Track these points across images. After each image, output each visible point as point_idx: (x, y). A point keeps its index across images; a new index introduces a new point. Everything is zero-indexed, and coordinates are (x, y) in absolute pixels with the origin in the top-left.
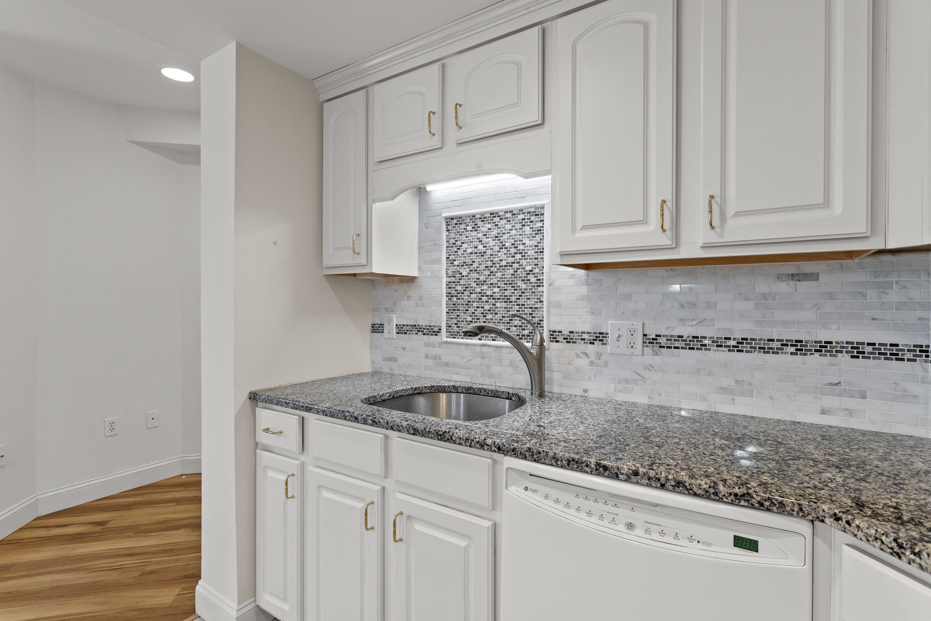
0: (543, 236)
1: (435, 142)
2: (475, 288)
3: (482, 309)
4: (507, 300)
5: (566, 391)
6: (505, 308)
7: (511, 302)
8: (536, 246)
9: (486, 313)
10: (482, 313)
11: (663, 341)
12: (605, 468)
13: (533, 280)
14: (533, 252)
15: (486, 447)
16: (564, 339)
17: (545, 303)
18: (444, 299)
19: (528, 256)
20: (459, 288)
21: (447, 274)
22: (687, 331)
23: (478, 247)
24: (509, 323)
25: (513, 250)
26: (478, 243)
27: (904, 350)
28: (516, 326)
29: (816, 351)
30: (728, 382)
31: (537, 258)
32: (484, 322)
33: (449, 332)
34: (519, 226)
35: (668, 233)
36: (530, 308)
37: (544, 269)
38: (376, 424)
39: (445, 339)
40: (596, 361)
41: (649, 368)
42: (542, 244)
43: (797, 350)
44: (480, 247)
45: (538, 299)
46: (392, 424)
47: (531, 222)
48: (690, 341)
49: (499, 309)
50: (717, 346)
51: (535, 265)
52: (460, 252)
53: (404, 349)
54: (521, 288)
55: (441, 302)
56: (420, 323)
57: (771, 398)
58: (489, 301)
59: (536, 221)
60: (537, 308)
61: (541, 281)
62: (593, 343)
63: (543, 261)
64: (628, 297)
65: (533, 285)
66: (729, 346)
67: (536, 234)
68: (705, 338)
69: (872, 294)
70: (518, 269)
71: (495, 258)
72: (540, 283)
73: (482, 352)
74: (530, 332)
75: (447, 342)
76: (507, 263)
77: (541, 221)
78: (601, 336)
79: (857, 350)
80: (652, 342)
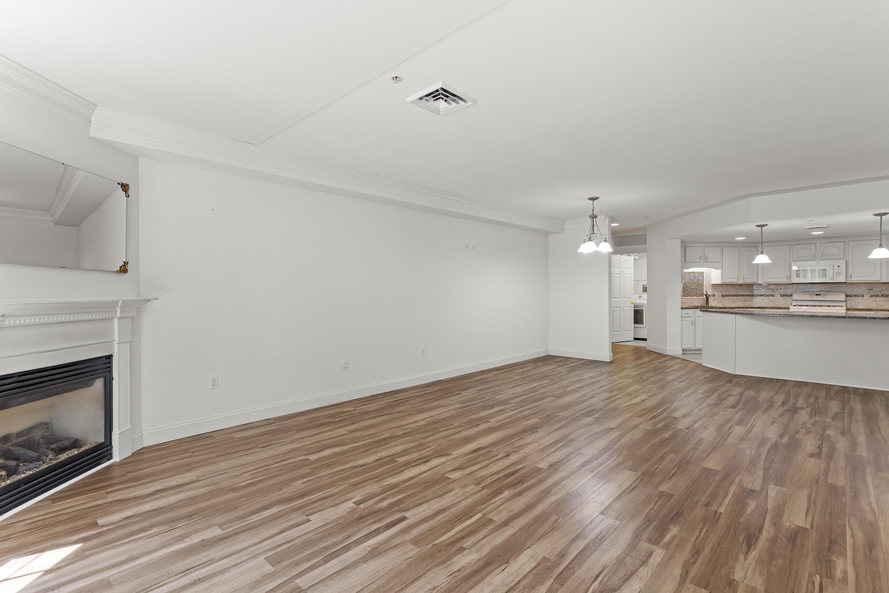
2: (689, 286)
7: (697, 289)
8: (702, 279)
10: (690, 292)
16: (710, 296)
18: (682, 289)
19: (700, 281)
20: (686, 287)
21: (682, 284)
22: (727, 294)
25: (698, 280)
34: (699, 275)
35: (738, 280)
40: (713, 299)
41: (722, 300)
44: (691, 278)
47: (701, 275)
49: (694, 291)
52: (685, 279)
57: (738, 303)
58: (692, 289)
60: (702, 291)
63: (704, 283)
64: (719, 288)
67: (702, 277)
68: (730, 295)
69: (748, 288)
70: (699, 283)
71: (694, 281)
72: (703, 286)
73: (691, 300)
75: (683, 298)
76: (696, 282)
77: (703, 275)
79: (747, 295)
80: (723, 296)
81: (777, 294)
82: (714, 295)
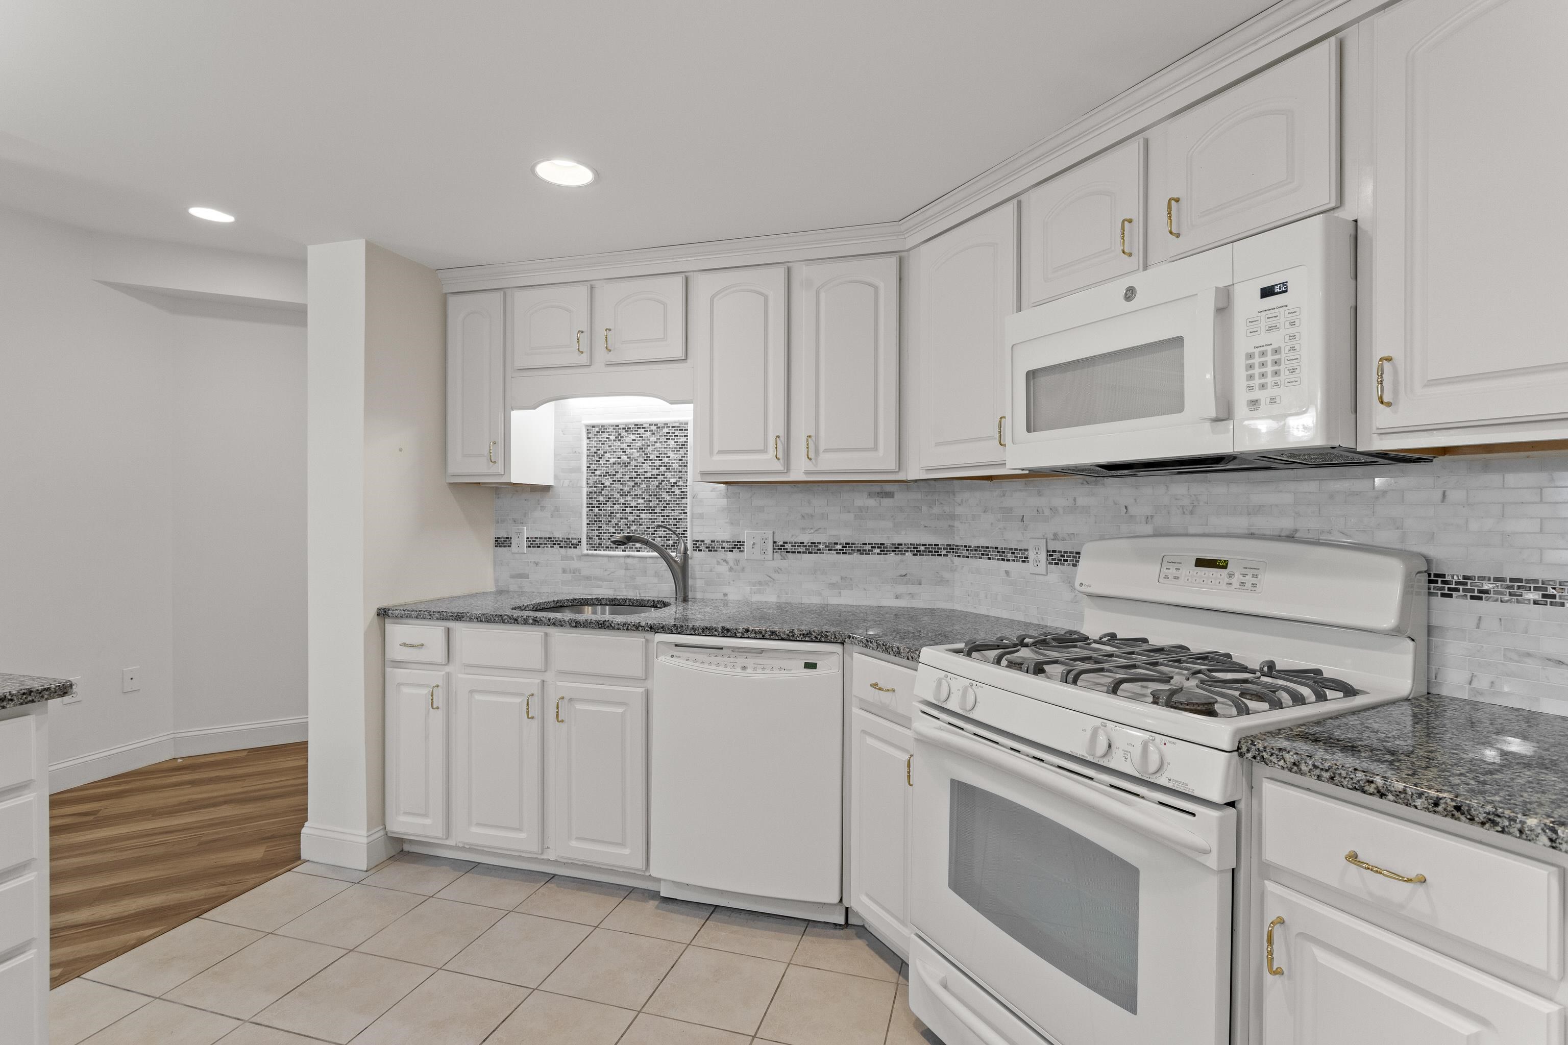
0: (687, 451)
1: (584, 359)
2: (618, 498)
3: (626, 520)
4: (652, 511)
5: (708, 596)
6: (649, 519)
7: (656, 513)
8: (680, 460)
9: (630, 524)
10: (626, 524)
11: (788, 546)
12: (728, 630)
13: (677, 492)
14: (677, 465)
15: (640, 629)
16: (707, 548)
17: (688, 514)
18: (585, 510)
19: (672, 469)
20: (601, 499)
21: (588, 484)
22: (806, 538)
23: (622, 457)
24: (654, 534)
25: (658, 463)
26: (622, 453)
27: (941, 549)
28: (661, 537)
29: (893, 551)
30: (835, 579)
31: (681, 472)
32: (628, 533)
33: (590, 544)
34: (663, 439)
35: (781, 461)
36: (674, 519)
37: (688, 482)
38: (538, 622)
39: (586, 552)
40: (735, 567)
41: (778, 571)
42: (686, 458)
43: (881, 551)
44: (624, 458)
45: (681, 510)
46: (554, 621)
47: (675, 436)
48: (809, 546)
49: (643, 520)
50: (829, 550)
51: (680, 478)
52: (602, 462)
53: (537, 564)
54: (665, 499)
55: (581, 513)
56: (557, 536)
57: (865, 589)
58: (634, 512)
59: (680, 436)
60: (681, 519)
61: (685, 493)
62: (732, 551)
63: (687, 474)
64: (761, 509)
65: (678, 497)
66: (837, 550)
67: (680, 448)
68: (820, 543)
70: (662, 481)
71: (639, 469)
72: (684, 495)
73: (626, 564)
74: (674, 543)
75: (588, 555)
76: (652, 475)
77: (685, 436)
78: (739, 544)
79: (915, 550)
80: (780, 548)
81: (1037, 549)
82: (738, 546)
